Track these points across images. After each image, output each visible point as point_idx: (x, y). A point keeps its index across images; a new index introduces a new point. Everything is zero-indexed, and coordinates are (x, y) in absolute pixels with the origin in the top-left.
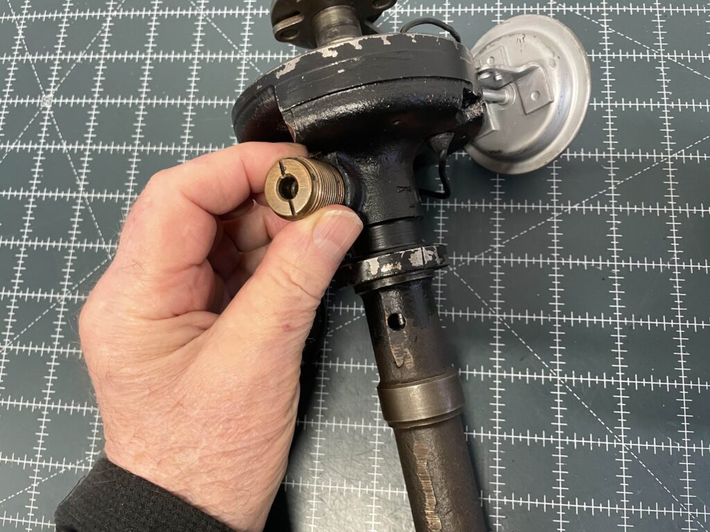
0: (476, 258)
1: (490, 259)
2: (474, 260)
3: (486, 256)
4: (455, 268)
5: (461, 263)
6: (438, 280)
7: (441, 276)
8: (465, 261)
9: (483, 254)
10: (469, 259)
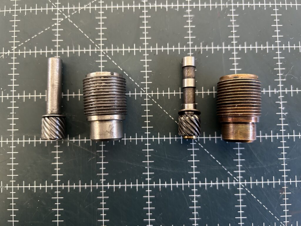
0: (85, 7)
1: (96, 7)
2: (83, 9)
3: (93, 5)
4: (69, 16)
5: (74, 12)
6: (56, 26)
7: (59, 23)
8: (77, 10)
9: (90, 4)
10: (80, 8)
